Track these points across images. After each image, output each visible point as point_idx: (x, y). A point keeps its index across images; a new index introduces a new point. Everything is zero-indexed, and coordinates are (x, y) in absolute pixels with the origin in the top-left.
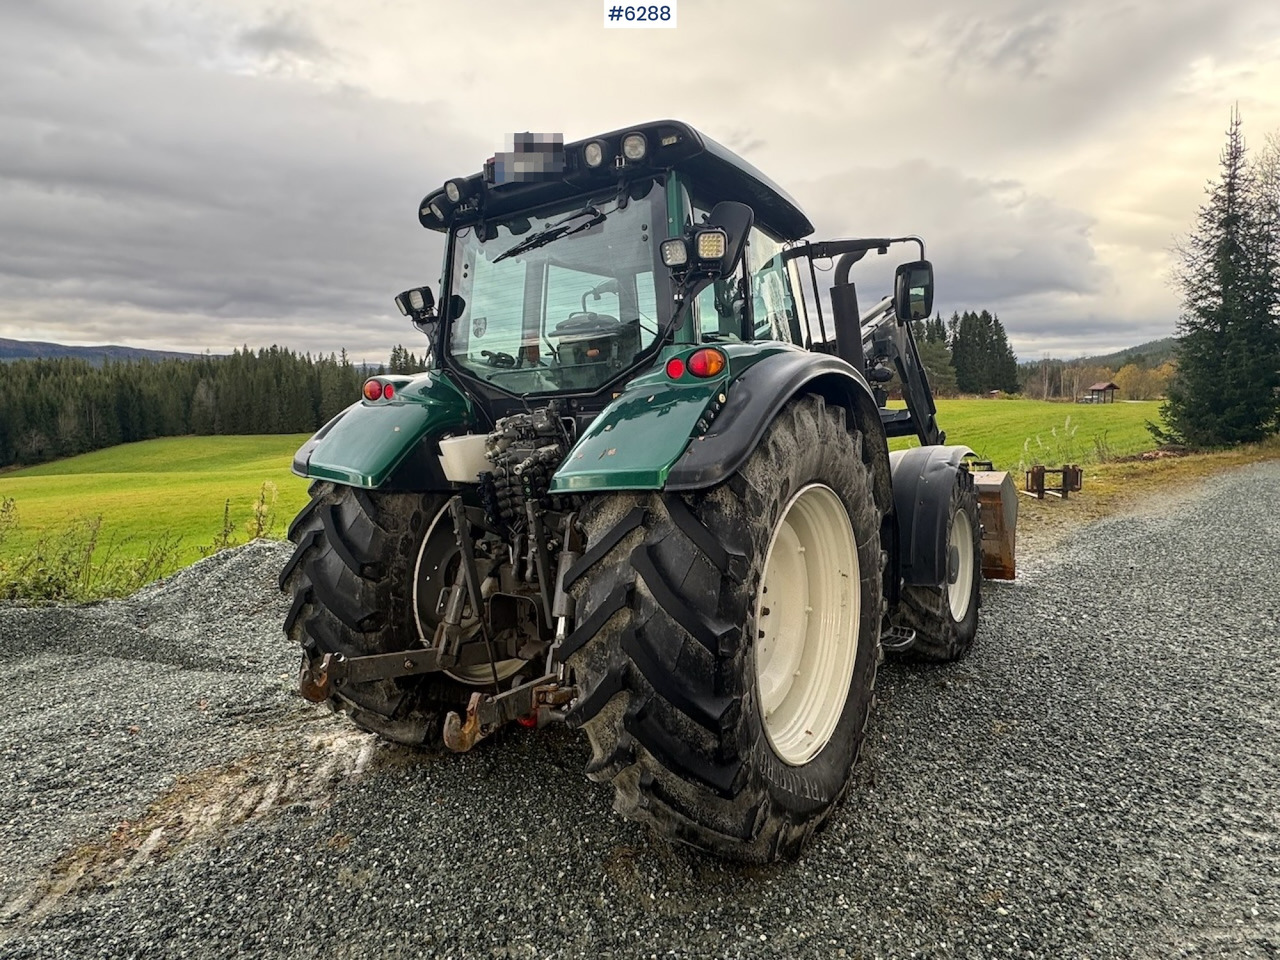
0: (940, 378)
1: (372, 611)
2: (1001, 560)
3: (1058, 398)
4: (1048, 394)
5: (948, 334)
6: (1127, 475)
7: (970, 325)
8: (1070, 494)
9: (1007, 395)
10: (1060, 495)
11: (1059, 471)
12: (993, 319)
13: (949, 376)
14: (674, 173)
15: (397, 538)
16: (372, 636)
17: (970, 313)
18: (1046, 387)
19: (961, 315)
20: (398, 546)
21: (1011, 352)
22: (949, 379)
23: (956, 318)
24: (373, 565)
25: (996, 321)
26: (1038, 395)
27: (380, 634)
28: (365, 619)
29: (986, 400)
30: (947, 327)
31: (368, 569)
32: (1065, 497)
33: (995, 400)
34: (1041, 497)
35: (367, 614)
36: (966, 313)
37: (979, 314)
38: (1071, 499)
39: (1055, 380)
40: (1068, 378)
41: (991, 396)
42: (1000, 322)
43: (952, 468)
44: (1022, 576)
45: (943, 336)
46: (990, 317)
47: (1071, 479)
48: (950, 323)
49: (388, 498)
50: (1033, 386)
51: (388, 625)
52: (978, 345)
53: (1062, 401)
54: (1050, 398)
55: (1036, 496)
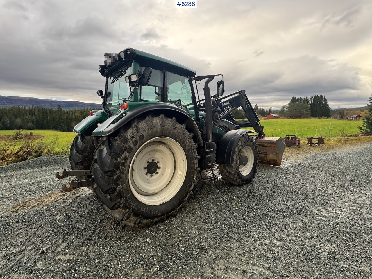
0: (306, 113)
1: (81, 161)
2: (276, 161)
3: (342, 119)
4: (339, 118)
5: (309, 101)
6: (344, 140)
7: (316, 99)
8: (320, 145)
9: (326, 118)
10: (317, 145)
11: (317, 138)
12: (324, 97)
13: (308, 113)
14: (133, 61)
15: (88, 146)
16: (81, 166)
17: (316, 96)
18: (338, 116)
19: (314, 96)
20: (88, 147)
21: (329, 106)
22: (309, 114)
23: (312, 97)
24: (81, 151)
25: (324, 98)
26: (336, 118)
27: (83, 166)
28: (79, 162)
29: (320, 119)
30: (309, 100)
31: (79, 152)
32: (319, 145)
33: (322, 119)
34: (311, 145)
35: (79, 161)
36: (315, 96)
37: (319, 96)
38: (320, 146)
39: (342, 114)
40: (346, 113)
41: (321, 118)
42: (326, 98)
43: (241, 135)
44: (283, 166)
45: (308, 102)
46: (323, 97)
47: (321, 141)
48: (310, 98)
49: (87, 136)
50: (335, 116)
51: (85, 164)
52: (319, 104)
53: (343, 120)
54: (340, 119)
55: (310, 145)
